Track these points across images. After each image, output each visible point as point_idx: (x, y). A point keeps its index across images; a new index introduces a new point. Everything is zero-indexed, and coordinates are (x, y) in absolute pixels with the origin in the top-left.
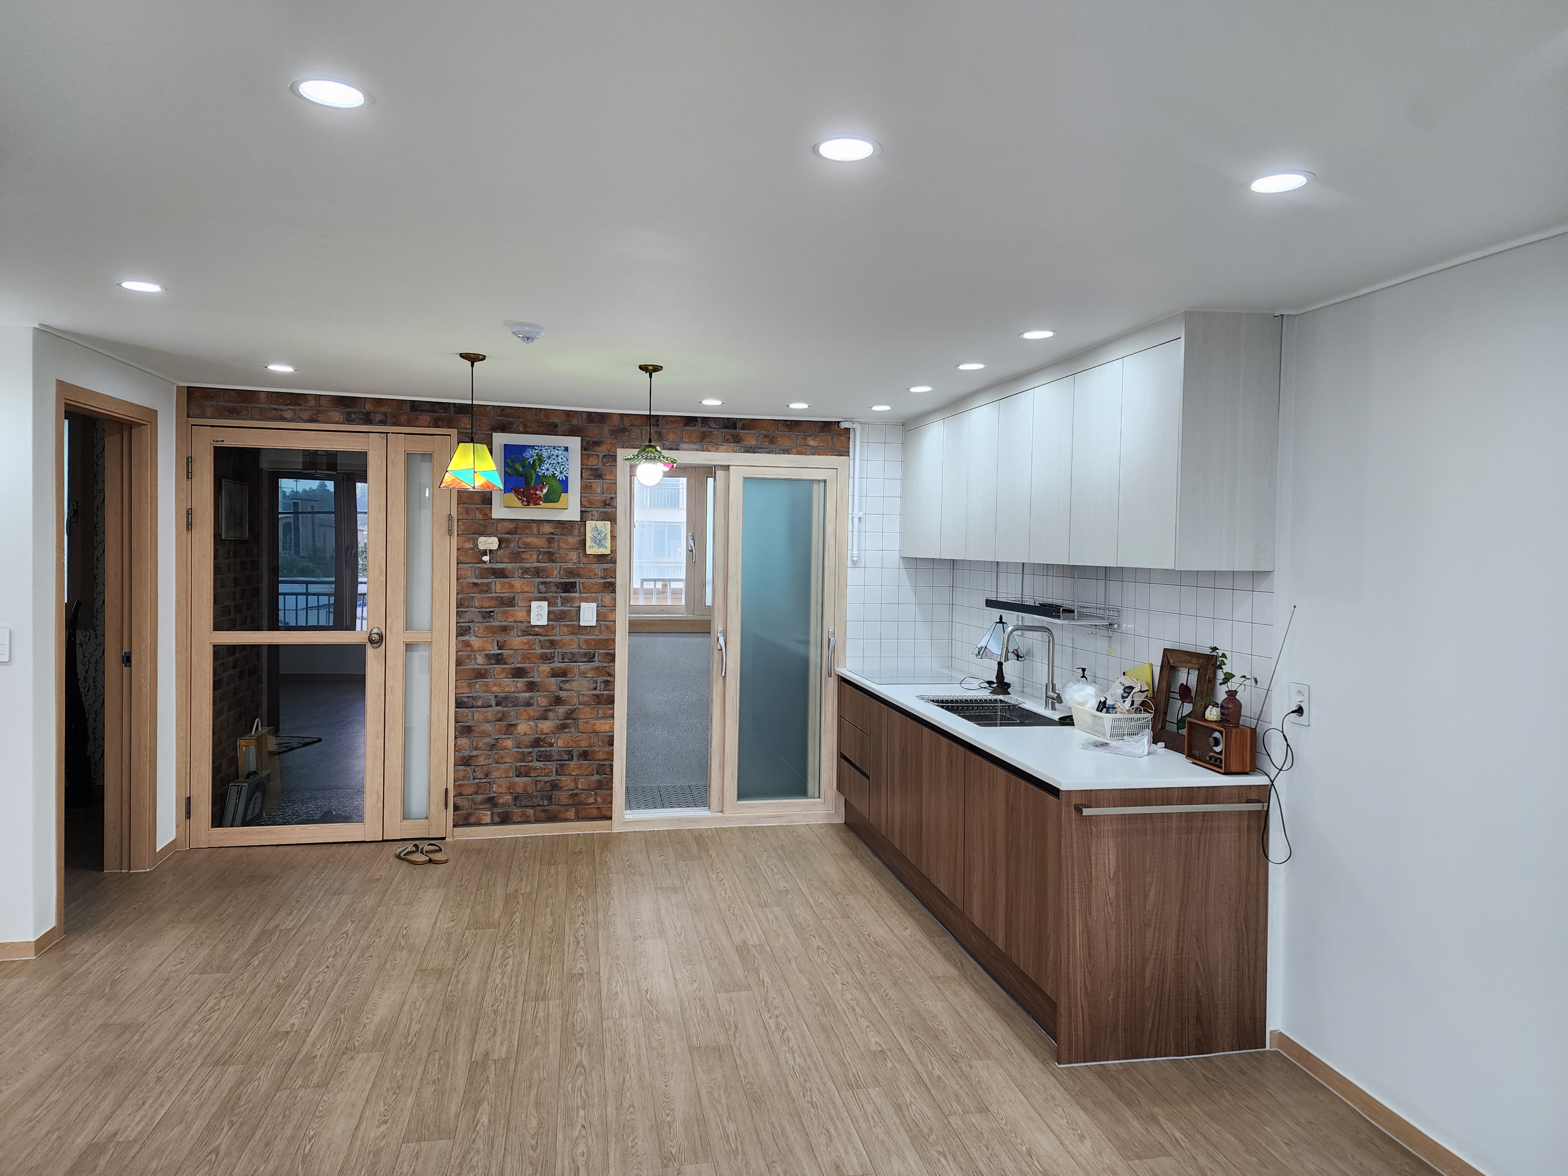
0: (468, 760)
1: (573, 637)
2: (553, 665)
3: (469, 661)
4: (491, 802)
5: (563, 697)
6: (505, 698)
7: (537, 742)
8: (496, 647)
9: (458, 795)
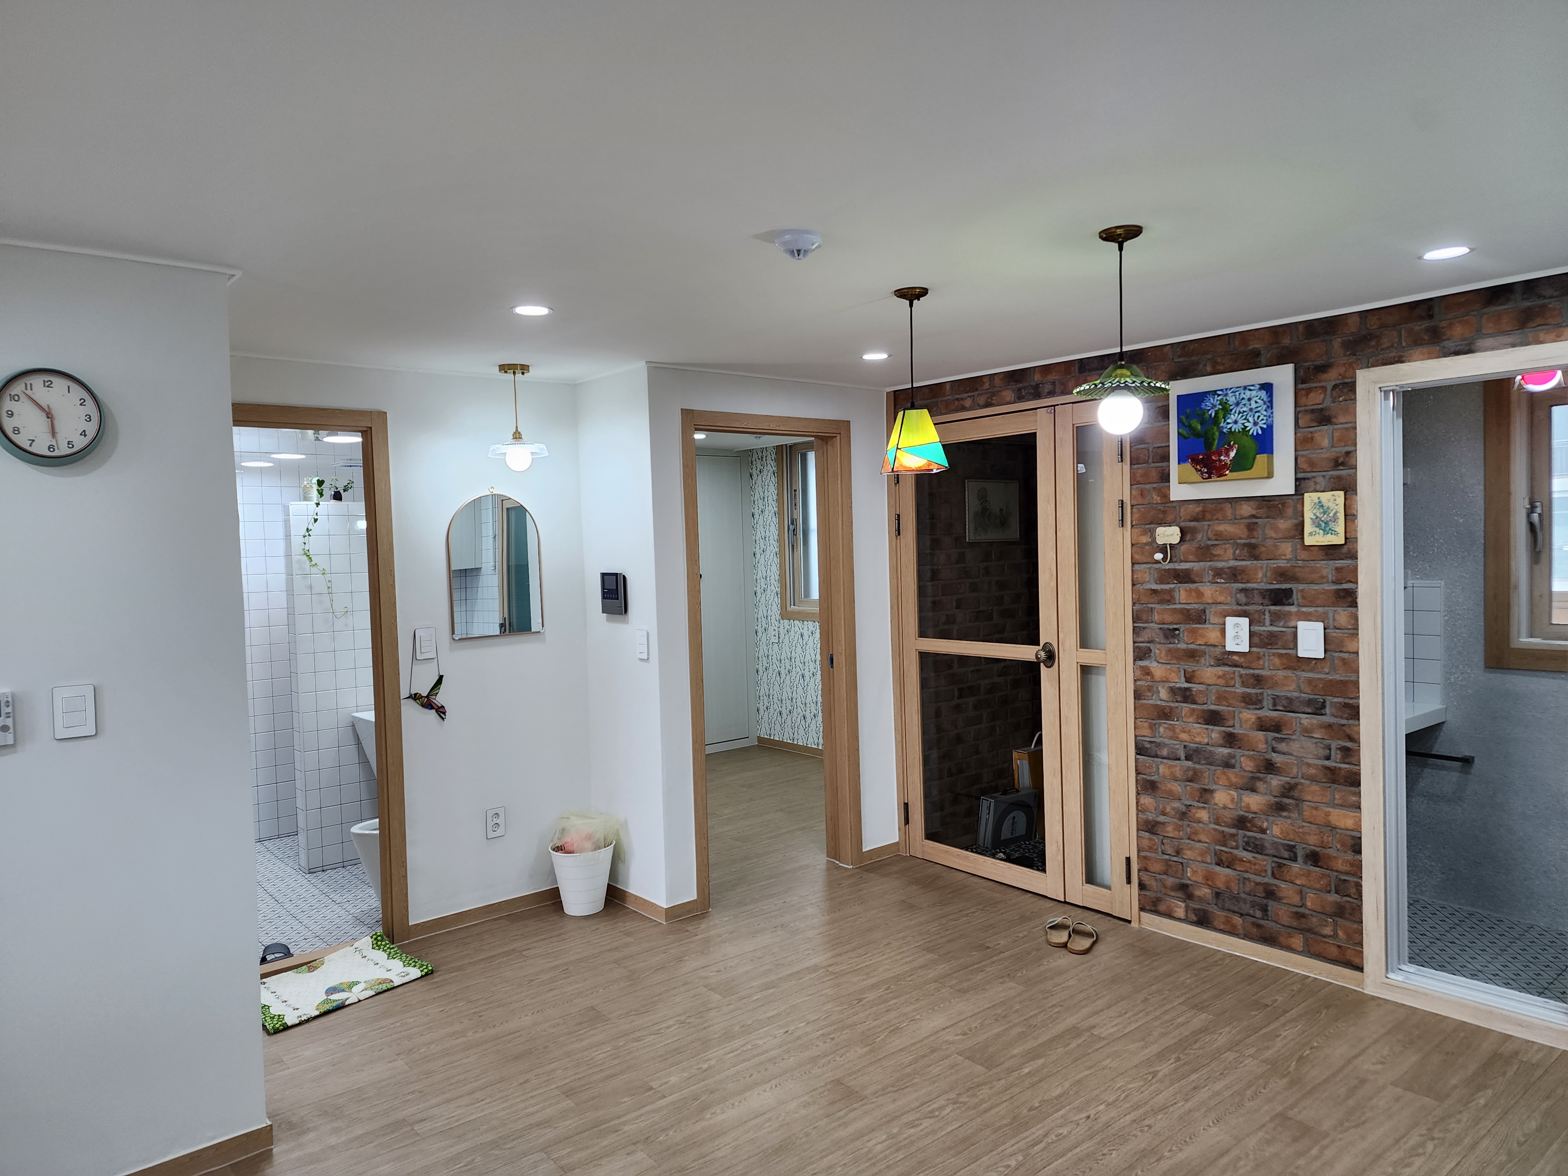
0: (1153, 826)
1: (1289, 673)
2: (1261, 713)
3: (1150, 694)
4: (1185, 890)
5: (1276, 763)
6: (1197, 751)
7: (1242, 823)
8: (1183, 679)
9: (1143, 869)
